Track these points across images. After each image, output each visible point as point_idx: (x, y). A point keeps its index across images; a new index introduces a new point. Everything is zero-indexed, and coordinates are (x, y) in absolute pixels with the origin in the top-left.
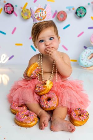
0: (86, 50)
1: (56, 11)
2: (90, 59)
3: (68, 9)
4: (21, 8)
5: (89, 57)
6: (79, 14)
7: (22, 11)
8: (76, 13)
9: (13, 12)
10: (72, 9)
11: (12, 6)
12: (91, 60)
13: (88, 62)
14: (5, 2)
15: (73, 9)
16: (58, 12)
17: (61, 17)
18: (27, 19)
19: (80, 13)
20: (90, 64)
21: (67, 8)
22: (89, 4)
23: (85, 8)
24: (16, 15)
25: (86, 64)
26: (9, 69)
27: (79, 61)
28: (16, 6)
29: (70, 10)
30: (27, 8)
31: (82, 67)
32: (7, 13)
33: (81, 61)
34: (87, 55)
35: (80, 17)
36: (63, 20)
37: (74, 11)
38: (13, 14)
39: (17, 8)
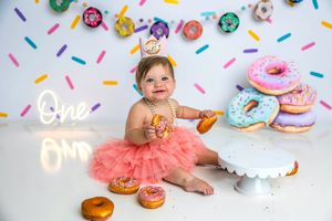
0: (240, 95)
1: (182, 22)
2: (248, 111)
3: (204, 18)
4: (116, 16)
5: (246, 109)
6: (225, 27)
7: (118, 22)
8: (220, 24)
9: (99, 23)
10: (211, 17)
11: (98, 12)
12: (251, 112)
13: (244, 117)
14: (85, 5)
15: (214, 17)
16: (186, 22)
17: (191, 32)
18: (127, 35)
19: (227, 23)
20: (249, 120)
21: (203, 14)
22: (243, 8)
23: (236, 16)
24: (106, 28)
25: (240, 121)
26: (92, 130)
27: (227, 116)
28: (106, 12)
29: (207, 19)
30: (126, 15)
31: (233, 126)
32: (89, 25)
33: (231, 116)
34: (243, 103)
35: (228, 32)
36: (196, 37)
37: (217, 21)
38: (100, 26)
39: (108, 15)
